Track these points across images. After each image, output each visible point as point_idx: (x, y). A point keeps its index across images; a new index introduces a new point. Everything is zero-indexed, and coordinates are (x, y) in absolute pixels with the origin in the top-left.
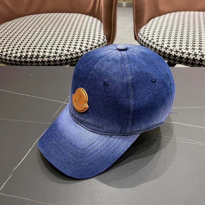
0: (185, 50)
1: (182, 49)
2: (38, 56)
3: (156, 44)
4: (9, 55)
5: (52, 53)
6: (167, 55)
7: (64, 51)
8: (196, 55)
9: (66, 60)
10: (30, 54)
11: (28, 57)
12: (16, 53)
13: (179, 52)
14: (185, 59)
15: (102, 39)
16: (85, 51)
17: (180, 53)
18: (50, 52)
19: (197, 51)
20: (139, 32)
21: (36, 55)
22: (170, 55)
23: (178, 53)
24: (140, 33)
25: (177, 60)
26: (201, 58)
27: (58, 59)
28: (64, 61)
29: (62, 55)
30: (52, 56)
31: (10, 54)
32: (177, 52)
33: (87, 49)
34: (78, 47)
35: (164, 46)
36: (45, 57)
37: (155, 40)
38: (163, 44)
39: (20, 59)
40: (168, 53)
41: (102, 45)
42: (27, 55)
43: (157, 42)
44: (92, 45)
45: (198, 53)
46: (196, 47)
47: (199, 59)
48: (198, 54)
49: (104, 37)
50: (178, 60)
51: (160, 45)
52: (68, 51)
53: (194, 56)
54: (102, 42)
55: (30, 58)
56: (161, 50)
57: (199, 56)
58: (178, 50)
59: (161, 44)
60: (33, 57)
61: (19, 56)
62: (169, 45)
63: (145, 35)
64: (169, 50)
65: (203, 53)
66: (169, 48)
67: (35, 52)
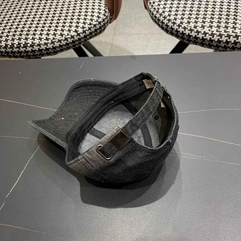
0: (200, 29)
1: (198, 27)
2: (26, 45)
3: (168, 19)
5: (43, 39)
7: (57, 35)
8: (213, 35)
9: (60, 46)
10: (16, 42)
11: (14, 47)
13: (194, 30)
14: (200, 40)
15: (103, 14)
16: (82, 34)
17: (195, 32)
18: (40, 39)
19: (214, 29)
21: (24, 43)
22: (183, 34)
23: (193, 32)
24: (150, 1)
25: (192, 41)
26: (218, 39)
27: (51, 47)
28: (58, 47)
29: (55, 41)
30: (43, 44)
32: (191, 30)
33: (85, 29)
34: (73, 29)
35: (176, 22)
36: (34, 45)
37: (166, 14)
38: (175, 19)
39: (5, 49)
40: (181, 32)
41: (104, 22)
42: (13, 44)
43: (169, 17)
44: (90, 24)
45: (215, 32)
46: (214, 24)
47: (216, 40)
48: (216, 34)
49: (105, 10)
50: (193, 40)
51: (172, 21)
52: (62, 35)
53: (211, 37)
54: (103, 18)
55: (17, 47)
56: (173, 27)
57: (217, 36)
59: (173, 19)
60: (20, 46)
61: (4, 45)
62: (183, 21)
63: (155, 5)
64: (182, 28)
65: (221, 31)
66: (182, 25)
67: (22, 40)
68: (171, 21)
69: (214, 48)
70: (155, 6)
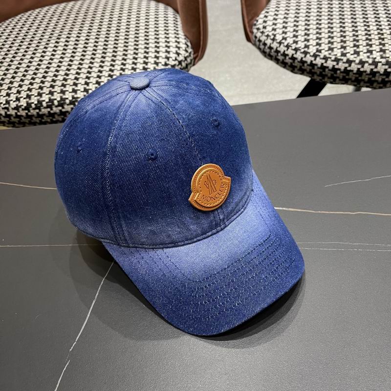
0: (352, 56)
1: (347, 55)
2: (62, 102)
3: (293, 48)
4: (4, 105)
6: (318, 68)
8: (375, 63)
10: (46, 98)
11: (42, 106)
12: (18, 99)
13: (342, 60)
14: (354, 74)
15: (184, 49)
17: (344, 63)
18: (86, 91)
19: (377, 55)
20: (255, 25)
21: (59, 99)
22: (323, 67)
23: (341, 63)
24: (257, 27)
25: (338, 77)
26: (386, 70)
31: (4, 102)
32: (337, 60)
35: (309, 51)
37: (290, 41)
38: (307, 46)
39: (27, 111)
40: (319, 66)
41: (186, 62)
42: (40, 102)
43: (295, 44)
44: (166, 64)
45: (378, 59)
46: (374, 47)
47: (382, 71)
48: (381, 62)
49: (186, 44)
50: (341, 77)
51: (302, 50)
53: (373, 67)
54: (185, 55)
55: (48, 107)
56: (304, 59)
57: (383, 65)
58: (339, 58)
59: (303, 47)
60: (53, 104)
61: (25, 105)
62: (320, 48)
63: (268, 31)
64: (321, 59)
65: (389, 57)
66: (320, 54)
67: (55, 94)
68: (300, 50)
69: (379, 85)
70: (268, 33)
